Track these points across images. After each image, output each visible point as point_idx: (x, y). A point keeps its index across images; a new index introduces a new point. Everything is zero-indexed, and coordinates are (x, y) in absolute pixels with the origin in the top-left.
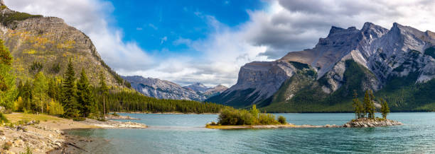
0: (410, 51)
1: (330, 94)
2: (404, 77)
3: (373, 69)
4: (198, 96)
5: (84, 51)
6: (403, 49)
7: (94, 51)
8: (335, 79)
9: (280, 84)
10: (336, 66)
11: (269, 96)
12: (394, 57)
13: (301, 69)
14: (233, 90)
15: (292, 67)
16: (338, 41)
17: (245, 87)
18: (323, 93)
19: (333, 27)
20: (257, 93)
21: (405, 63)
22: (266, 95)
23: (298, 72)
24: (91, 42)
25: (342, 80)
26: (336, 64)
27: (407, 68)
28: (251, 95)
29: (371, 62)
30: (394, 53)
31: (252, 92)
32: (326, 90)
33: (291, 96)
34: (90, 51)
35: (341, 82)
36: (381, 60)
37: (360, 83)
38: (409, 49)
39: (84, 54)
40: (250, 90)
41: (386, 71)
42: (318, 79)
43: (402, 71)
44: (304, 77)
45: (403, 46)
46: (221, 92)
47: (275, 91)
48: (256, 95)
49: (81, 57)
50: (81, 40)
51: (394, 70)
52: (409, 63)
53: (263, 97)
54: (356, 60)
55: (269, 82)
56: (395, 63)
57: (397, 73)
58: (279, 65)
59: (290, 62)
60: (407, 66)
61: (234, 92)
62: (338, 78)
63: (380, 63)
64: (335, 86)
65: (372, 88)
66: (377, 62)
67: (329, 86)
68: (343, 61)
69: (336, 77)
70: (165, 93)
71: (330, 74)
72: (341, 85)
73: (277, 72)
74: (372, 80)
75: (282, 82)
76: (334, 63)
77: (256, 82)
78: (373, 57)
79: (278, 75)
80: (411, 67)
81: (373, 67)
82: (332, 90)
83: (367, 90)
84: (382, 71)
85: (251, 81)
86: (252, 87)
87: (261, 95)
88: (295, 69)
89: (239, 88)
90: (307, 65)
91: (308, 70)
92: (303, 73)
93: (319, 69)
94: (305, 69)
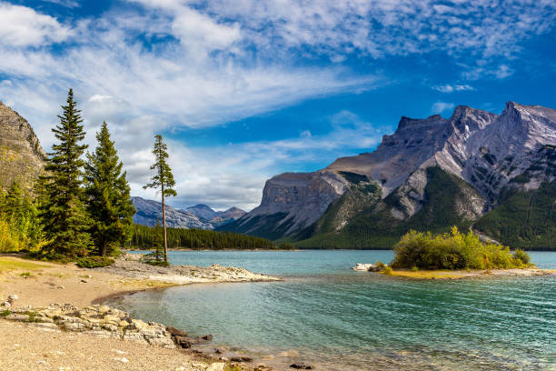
0: (541, 148)
1: (404, 221)
2: (531, 191)
3: (473, 179)
4: (201, 224)
5: (16, 142)
6: (527, 145)
7: (37, 145)
8: (411, 198)
9: (326, 206)
10: (412, 178)
11: (309, 224)
12: (510, 159)
13: (357, 183)
14: (254, 215)
15: (343, 179)
16: (412, 139)
17: (272, 210)
18: (394, 220)
19: (403, 118)
20: (292, 218)
21: (532, 168)
22: (304, 222)
23: (352, 188)
24: (31, 129)
25: (422, 198)
26: (411, 174)
27: (536, 176)
28: (282, 222)
29: (469, 169)
30: (510, 153)
31: (283, 218)
32: (397, 214)
33: (344, 224)
34: (28, 145)
35: (421, 202)
36: (486, 166)
37: (454, 203)
38: (538, 144)
39: (17, 149)
40: (281, 215)
41: (497, 183)
42: (383, 197)
43: (528, 181)
44: (362, 194)
45: (526, 139)
46: (236, 218)
47: (319, 216)
48: (290, 222)
49: (11, 152)
50: (12, 124)
51: (512, 181)
52: (541, 168)
53: (300, 225)
54: (444, 167)
55: (309, 203)
56: (513, 169)
57: (517, 185)
58: (325, 178)
59: (341, 173)
60: (535, 173)
61: (258, 218)
62: (416, 196)
63: (485, 171)
64: (412, 209)
65: (473, 211)
66: (480, 169)
67: (402, 208)
68: (422, 170)
69: (412, 193)
70: (150, 220)
71: (403, 190)
72: (420, 206)
73: (320, 188)
74: (473, 198)
75: (329, 203)
76: (407, 173)
77: (288, 203)
78: (473, 159)
79: (322, 192)
80: (544, 175)
81: (473, 177)
82: (406, 215)
83: (465, 214)
84: (490, 183)
85: (281, 202)
86: (283, 211)
87: (298, 221)
88: (347, 183)
89: (264, 212)
90: (365, 176)
91: (368, 184)
92: (361, 190)
93: (384, 182)
94: (362, 183)
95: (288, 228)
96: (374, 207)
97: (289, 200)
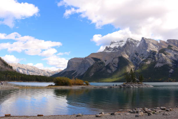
0: (151, 51)
1: (111, 73)
2: (148, 64)
3: (132, 61)
4: (47, 74)
6: (147, 50)
9: (87, 69)
10: (114, 60)
11: (82, 74)
12: (142, 55)
13: (97, 61)
14: (64, 71)
15: (93, 60)
17: (70, 70)
18: (108, 73)
20: (77, 72)
21: (149, 57)
22: (80, 74)
23: (96, 63)
25: (117, 66)
28: (73, 73)
29: (131, 58)
30: (142, 53)
32: (109, 71)
33: (93, 74)
35: (116, 67)
36: (136, 56)
37: (126, 68)
38: (150, 50)
40: (73, 71)
41: (139, 62)
42: (105, 66)
43: (147, 61)
44: (99, 65)
45: (147, 48)
46: (59, 72)
47: (85, 72)
48: (76, 74)
51: (143, 61)
52: (151, 58)
54: (124, 56)
55: (82, 68)
56: (143, 58)
58: (86, 59)
59: (92, 58)
60: (149, 59)
61: (66, 72)
62: (115, 66)
63: (135, 58)
64: (114, 70)
67: (111, 69)
68: (117, 57)
69: (114, 65)
70: (31, 72)
71: (111, 64)
72: (116, 69)
73: (86, 63)
74: (132, 66)
76: (113, 58)
77: (76, 67)
78: (132, 55)
79: (86, 64)
80: (151, 59)
81: (132, 60)
82: (112, 72)
84: (137, 62)
85: (73, 67)
87: (78, 74)
88: (94, 61)
89: (68, 70)
90: (100, 59)
91: (100, 61)
92: (98, 63)
93: (106, 61)
94: (99, 61)
95: (75, 76)
96: (102, 69)
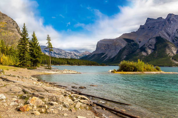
1: (146, 56)
3: (173, 41)
4: (75, 57)
5: (12, 29)
7: (19, 30)
9: (119, 51)
10: (150, 40)
11: (113, 57)
13: (130, 42)
14: (93, 54)
15: (125, 41)
16: (151, 26)
17: (100, 52)
18: (143, 56)
19: (148, 18)
20: (107, 55)
22: (111, 56)
23: (128, 44)
24: (17, 25)
25: (153, 48)
26: (150, 39)
28: (103, 56)
29: (172, 38)
31: (104, 55)
32: (144, 54)
33: (125, 57)
34: (16, 30)
35: (153, 49)
37: (165, 50)
39: (13, 31)
40: (102, 54)
42: (140, 47)
44: (132, 47)
46: (87, 55)
47: (116, 54)
48: (106, 56)
49: (11, 33)
50: (11, 23)
53: (109, 57)
54: (162, 36)
55: (113, 50)
59: (124, 39)
61: (95, 54)
62: (151, 47)
64: (150, 52)
65: (172, 53)
66: (176, 37)
67: (146, 52)
68: (154, 38)
69: (150, 46)
70: (58, 55)
71: (147, 45)
72: (153, 51)
73: (117, 45)
74: (173, 48)
75: (120, 49)
76: (149, 39)
77: (105, 49)
78: (173, 34)
79: (117, 46)
81: (173, 40)
82: (147, 54)
83: (169, 54)
85: (103, 49)
86: (104, 52)
87: (109, 56)
88: (126, 43)
89: (97, 53)
90: (133, 40)
91: (134, 43)
92: (131, 45)
93: (140, 42)
94: (132, 43)
95: (105, 58)
96: (136, 51)
97: (106, 49)
